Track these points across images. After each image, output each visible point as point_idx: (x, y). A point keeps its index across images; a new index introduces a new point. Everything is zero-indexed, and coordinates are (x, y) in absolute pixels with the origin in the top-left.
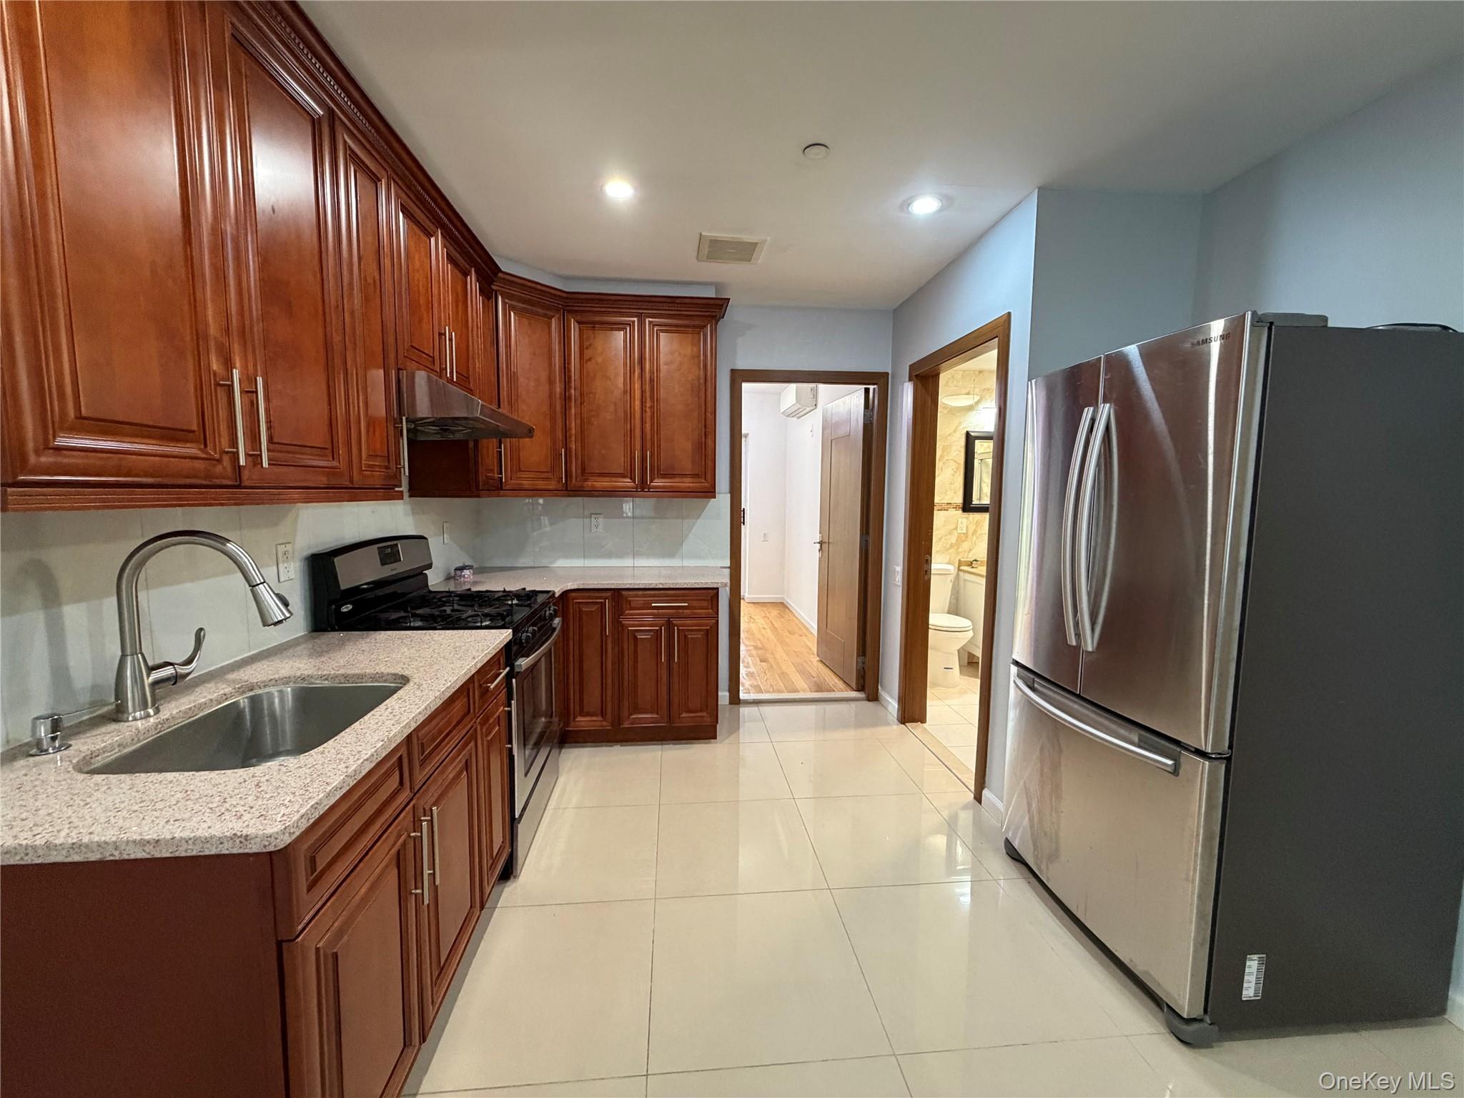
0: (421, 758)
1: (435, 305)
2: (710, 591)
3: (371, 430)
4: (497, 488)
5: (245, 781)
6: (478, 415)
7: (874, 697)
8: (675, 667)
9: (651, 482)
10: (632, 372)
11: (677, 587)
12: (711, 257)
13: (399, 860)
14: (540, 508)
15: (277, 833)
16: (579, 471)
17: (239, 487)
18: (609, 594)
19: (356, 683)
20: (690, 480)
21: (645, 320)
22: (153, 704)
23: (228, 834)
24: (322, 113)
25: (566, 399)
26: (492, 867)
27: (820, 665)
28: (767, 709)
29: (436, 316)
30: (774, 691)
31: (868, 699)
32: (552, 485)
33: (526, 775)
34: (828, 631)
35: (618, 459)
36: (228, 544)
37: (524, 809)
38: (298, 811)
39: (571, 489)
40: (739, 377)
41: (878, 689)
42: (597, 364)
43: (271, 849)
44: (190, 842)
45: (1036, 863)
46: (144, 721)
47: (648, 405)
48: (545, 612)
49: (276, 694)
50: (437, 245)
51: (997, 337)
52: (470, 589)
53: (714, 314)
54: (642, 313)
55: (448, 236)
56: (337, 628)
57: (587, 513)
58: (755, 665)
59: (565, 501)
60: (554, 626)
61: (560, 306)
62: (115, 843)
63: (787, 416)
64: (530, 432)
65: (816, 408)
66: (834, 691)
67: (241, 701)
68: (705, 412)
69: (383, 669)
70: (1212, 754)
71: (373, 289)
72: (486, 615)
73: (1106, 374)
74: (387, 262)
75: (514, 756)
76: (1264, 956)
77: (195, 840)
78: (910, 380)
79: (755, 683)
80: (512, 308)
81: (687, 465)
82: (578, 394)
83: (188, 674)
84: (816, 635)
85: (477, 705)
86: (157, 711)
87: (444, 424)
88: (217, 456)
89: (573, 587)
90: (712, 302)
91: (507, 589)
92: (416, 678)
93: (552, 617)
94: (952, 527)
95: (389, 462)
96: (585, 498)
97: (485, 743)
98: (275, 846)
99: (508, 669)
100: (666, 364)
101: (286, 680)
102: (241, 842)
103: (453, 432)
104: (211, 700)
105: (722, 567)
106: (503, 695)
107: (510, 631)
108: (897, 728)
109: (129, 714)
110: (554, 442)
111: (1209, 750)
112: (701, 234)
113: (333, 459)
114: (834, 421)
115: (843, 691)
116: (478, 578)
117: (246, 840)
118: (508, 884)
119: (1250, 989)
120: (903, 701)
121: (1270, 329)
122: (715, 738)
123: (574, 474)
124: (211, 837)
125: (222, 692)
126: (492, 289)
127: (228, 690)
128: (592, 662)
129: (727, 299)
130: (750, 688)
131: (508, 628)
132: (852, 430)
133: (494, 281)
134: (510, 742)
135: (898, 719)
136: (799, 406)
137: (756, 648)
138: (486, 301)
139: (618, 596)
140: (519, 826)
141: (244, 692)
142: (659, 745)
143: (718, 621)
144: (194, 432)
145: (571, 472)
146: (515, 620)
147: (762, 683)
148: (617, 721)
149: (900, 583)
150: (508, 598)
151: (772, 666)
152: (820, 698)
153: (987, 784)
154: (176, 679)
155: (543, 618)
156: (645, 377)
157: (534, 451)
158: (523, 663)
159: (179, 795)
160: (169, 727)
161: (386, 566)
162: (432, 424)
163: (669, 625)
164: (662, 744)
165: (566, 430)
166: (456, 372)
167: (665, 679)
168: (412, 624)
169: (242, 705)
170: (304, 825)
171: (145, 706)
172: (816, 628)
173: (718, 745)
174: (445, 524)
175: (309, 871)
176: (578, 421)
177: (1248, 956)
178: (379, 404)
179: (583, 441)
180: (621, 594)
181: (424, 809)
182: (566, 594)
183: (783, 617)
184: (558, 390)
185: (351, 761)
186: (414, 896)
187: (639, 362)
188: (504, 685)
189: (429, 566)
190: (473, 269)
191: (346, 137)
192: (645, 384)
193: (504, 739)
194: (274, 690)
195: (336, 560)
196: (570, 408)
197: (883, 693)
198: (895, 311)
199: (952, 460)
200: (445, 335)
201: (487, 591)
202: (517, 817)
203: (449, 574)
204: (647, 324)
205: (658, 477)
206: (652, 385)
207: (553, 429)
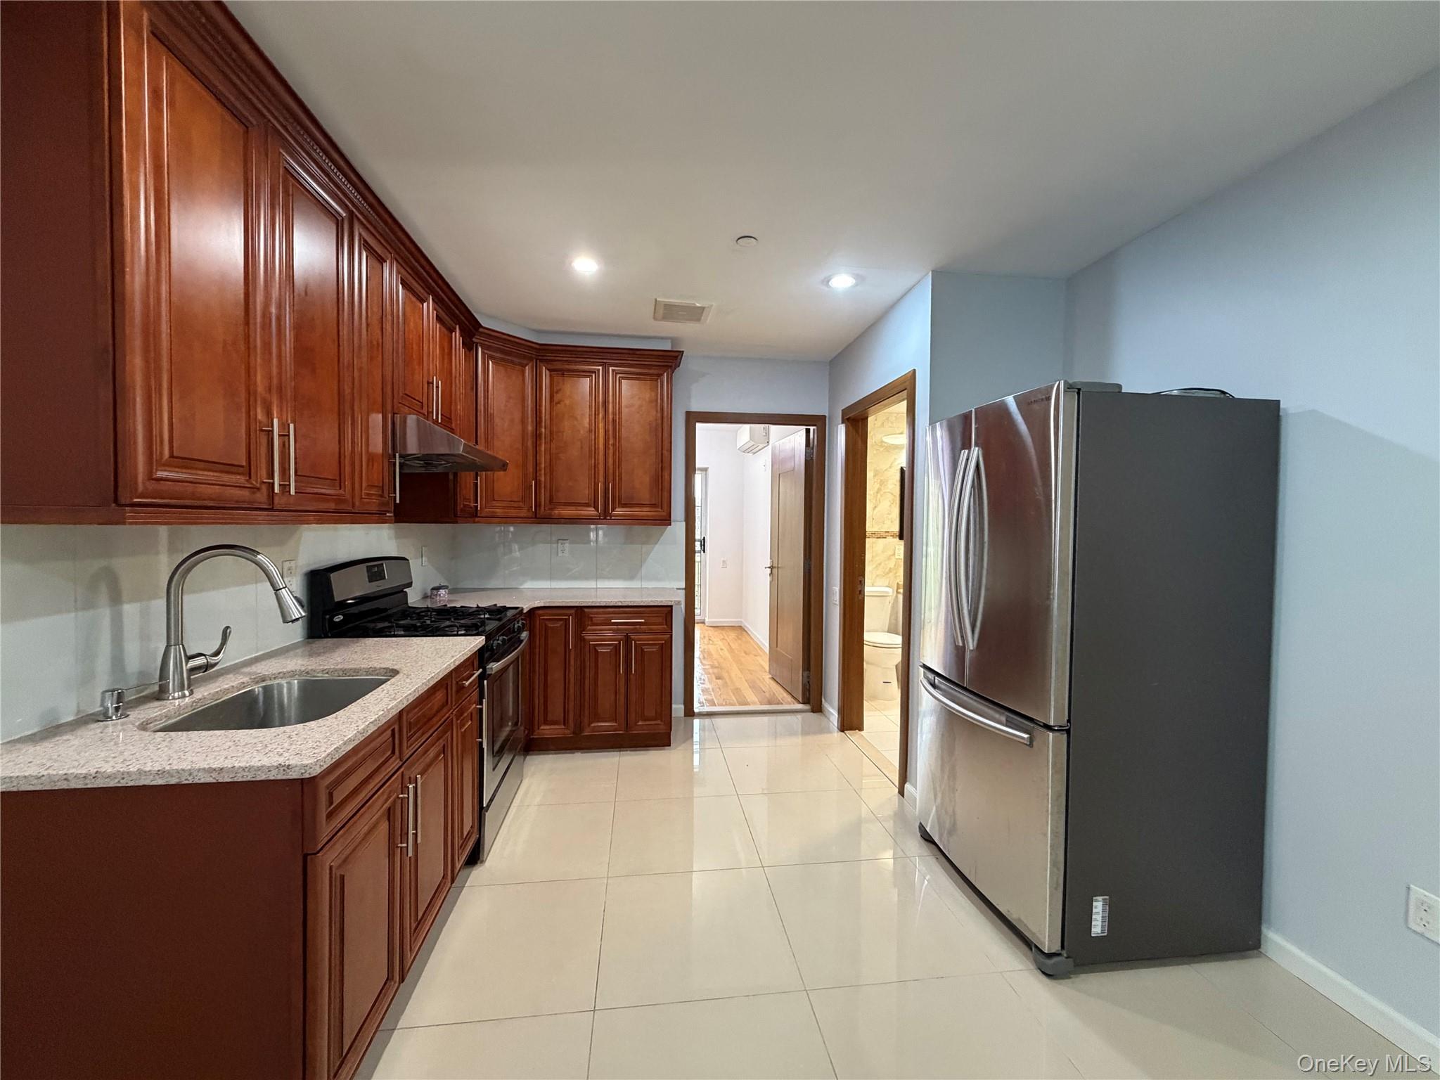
0: (409, 735)
1: (425, 359)
2: (664, 609)
3: (371, 463)
4: (473, 515)
5: (278, 735)
6: (461, 453)
7: (818, 709)
8: (633, 678)
9: (613, 510)
10: (596, 414)
11: (635, 604)
12: (665, 318)
13: (389, 813)
14: (510, 536)
15: (312, 764)
16: (548, 502)
17: (272, 509)
18: (573, 611)
19: (353, 676)
20: (647, 509)
21: (609, 369)
22: (189, 687)
23: (275, 764)
24: (344, 215)
25: (537, 436)
26: (462, 847)
27: (772, 683)
28: (718, 721)
29: (425, 368)
30: (726, 705)
31: (813, 711)
32: (524, 513)
33: (494, 769)
34: (778, 649)
35: (583, 490)
36: (259, 556)
37: (491, 800)
38: (325, 751)
39: (540, 517)
40: (693, 418)
41: (821, 701)
42: (565, 404)
43: (307, 776)
44: (246, 770)
45: (940, 839)
46: (180, 700)
47: (610, 443)
48: (514, 625)
49: (285, 685)
50: (429, 307)
51: (905, 389)
52: (446, 605)
53: (670, 364)
54: (606, 363)
55: (438, 301)
56: (330, 635)
57: (554, 539)
58: (710, 682)
59: (535, 528)
60: (522, 638)
61: (534, 356)
62: (190, 770)
63: (744, 452)
64: (504, 466)
65: (768, 445)
66: (782, 704)
67: (256, 690)
68: (662, 449)
69: (377, 665)
70: (1055, 726)
71: (376, 347)
72: (462, 626)
73: (975, 425)
74: (388, 327)
75: (483, 749)
76: (1107, 897)
77: (250, 768)
78: (842, 423)
79: (709, 697)
80: (491, 357)
81: (644, 494)
82: (548, 432)
83: (215, 664)
84: (768, 653)
85: (454, 699)
86: (191, 693)
87: (427, 459)
88: (258, 485)
89: (539, 605)
90: (669, 354)
91: (480, 605)
92: (405, 670)
93: (520, 630)
94: (890, 553)
95: (383, 492)
96: (553, 525)
97: (459, 734)
98: (310, 774)
99: (481, 670)
100: (627, 407)
101: (293, 674)
102: (284, 770)
103: (436, 466)
104: (233, 686)
105: (678, 589)
106: (475, 694)
107: (484, 637)
108: (837, 735)
109: (170, 694)
110: (525, 475)
111: (1052, 723)
112: (656, 300)
113: (340, 489)
114: (781, 458)
115: (790, 704)
116: (452, 597)
117: (288, 769)
118: (475, 868)
119: (1098, 927)
120: (842, 712)
121: (1078, 393)
122: (670, 746)
123: (543, 503)
124: (262, 767)
125: (241, 681)
126: (473, 341)
127: (246, 679)
128: (556, 675)
129: (680, 352)
130: (704, 702)
131: (482, 635)
132: (796, 466)
133: (475, 335)
134: (481, 737)
135: (838, 728)
136: (753, 443)
137: (713, 667)
138: (468, 353)
139: (582, 614)
140: (487, 814)
141: (257, 683)
142: (617, 751)
143: (671, 636)
144: (242, 467)
145: (540, 502)
146: (487, 630)
147: (716, 697)
148: (579, 728)
149: (838, 603)
150: (481, 613)
151: (726, 683)
152: (768, 710)
153: (908, 779)
154: (207, 667)
155: (512, 631)
156: (608, 418)
157: (507, 483)
158: (494, 667)
159: (229, 744)
160: (202, 706)
161: (373, 583)
162: (418, 459)
163: (628, 640)
164: (620, 751)
165: (536, 464)
166: (441, 415)
167: (623, 690)
168: (396, 633)
169: (257, 693)
170: (329, 762)
171: (182, 688)
172: (767, 645)
173: (673, 751)
174: (423, 548)
175: (327, 803)
176: (548, 457)
177: (1094, 898)
178: (377, 444)
179: (552, 471)
180: (584, 611)
181: (410, 778)
182: (533, 611)
183: (740, 639)
184: (530, 428)
185: (360, 722)
186: (399, 849)
187: (604, 404)
188: (477, 685)
189: (410, 585)
190: (458, 327)
191: (361, 230)
192: (609, 425)
193: (475, 733)
194: (284, 682)
195: (332, 575)
196: (540, 444)
197: (826, 705)
198: (831, 361)
199: (889, 492)
200: (433, 384)
201: (462, 607)
202: (484, 806)
203: (426, 594)
204: (611, 371)
205: (619, 507)
206: (615, 427)
207: (525, 465)
